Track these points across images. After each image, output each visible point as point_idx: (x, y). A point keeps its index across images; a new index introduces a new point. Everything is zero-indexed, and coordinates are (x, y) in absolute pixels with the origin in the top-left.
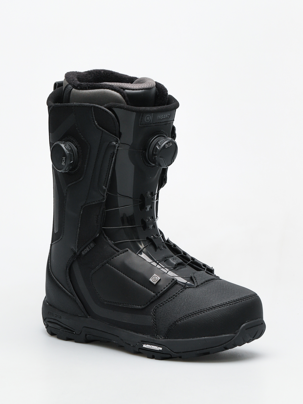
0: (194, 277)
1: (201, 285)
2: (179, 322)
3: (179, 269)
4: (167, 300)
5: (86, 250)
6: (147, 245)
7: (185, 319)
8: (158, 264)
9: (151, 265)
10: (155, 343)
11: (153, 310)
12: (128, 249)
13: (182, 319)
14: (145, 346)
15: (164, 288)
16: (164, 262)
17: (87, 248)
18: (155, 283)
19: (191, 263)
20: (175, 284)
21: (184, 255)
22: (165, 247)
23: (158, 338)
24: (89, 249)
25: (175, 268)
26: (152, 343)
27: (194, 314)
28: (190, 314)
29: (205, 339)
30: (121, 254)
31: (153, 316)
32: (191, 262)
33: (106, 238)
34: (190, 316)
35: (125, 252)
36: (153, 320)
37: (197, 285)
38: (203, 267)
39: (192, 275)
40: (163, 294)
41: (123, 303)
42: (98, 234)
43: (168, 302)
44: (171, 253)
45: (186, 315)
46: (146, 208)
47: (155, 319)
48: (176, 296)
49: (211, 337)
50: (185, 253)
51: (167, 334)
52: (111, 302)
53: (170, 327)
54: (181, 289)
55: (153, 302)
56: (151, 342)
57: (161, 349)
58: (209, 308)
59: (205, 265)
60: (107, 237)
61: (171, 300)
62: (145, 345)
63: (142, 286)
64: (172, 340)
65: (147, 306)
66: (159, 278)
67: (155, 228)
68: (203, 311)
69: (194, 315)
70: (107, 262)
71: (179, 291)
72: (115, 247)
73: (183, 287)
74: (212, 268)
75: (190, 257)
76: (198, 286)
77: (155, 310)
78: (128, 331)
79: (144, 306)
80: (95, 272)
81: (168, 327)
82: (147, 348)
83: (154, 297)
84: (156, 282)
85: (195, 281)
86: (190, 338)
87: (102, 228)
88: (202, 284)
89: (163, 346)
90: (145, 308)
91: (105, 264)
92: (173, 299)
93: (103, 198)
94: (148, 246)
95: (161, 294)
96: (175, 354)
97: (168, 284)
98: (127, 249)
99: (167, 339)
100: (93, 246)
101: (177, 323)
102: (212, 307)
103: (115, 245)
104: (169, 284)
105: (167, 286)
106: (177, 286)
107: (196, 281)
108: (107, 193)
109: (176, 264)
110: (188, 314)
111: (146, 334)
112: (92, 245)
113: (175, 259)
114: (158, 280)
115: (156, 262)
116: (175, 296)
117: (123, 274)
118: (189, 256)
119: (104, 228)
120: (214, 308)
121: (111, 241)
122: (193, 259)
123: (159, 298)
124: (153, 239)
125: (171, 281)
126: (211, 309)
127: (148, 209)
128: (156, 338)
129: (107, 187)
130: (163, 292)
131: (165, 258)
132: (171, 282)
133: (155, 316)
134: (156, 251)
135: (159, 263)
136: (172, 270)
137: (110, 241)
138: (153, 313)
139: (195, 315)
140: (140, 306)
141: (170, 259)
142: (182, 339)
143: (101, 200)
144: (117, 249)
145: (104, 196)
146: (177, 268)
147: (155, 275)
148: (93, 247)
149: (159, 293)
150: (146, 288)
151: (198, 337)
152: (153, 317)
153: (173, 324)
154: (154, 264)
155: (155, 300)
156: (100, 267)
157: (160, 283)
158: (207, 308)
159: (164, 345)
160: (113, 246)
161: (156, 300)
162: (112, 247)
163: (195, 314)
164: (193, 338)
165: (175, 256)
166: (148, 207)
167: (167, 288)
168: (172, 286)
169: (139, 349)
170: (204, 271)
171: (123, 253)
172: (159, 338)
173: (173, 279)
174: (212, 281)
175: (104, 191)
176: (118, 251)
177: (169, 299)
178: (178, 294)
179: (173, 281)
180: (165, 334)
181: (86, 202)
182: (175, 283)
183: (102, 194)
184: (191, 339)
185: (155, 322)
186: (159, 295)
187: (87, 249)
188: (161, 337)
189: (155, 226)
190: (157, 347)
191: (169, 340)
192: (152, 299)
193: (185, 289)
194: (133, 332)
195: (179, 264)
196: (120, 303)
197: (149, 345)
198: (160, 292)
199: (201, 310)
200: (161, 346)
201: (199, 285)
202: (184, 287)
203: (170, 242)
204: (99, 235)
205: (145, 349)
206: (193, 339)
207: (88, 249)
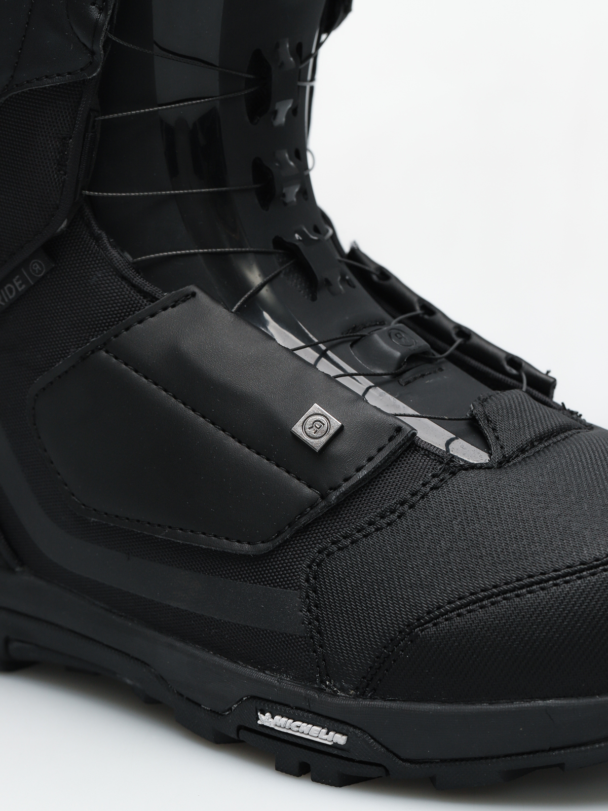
0: (488, 421)
1: (517, 456)
2: (431, 629)
3: (415, 379)
4: (371, 523)
5: (10, 290)
6: (278, 274)
7: (459, 615)
8: (323, 354)
9: (296, 363)
10: (314, 713)
11: (309, 567)
12: (196, 290)
13: (442, 615)
14: (265, 720)
15: (359, 470)
16: (352, 346)
17: (14, 280)
18: (317, 444)
19: (458, 353)
20: (405, 451)
21: (424, 314)
22: (349, 283)
23: (327, 689)
24: (24, 286)
25: (396, 376)
26: (301, 713)
27: (498, 595)
28: (482, 591)
29: (547, 709)
30: (165, 309)
31: (307, 592)
32: (458, 348)
33: (98, 239)
34: (482, 600)
35: (184, 301)
36: (309, 611)
37: (504, 456)
38: (508, 368)
39: (478, 411)
40: (351, 496)
41: (170, 527)
42: (65, 223)
43: (377, 530)
44: (376, 309)
45: (460, 599)
46: (275, 113)
47: (316, 606)
48: (411, 507)
49: (573, 701)
50: (428, 309)
51: (372, 679)
52: (117, 516)
53: (385, 648)
54: (434, 476)
55: (306, 528)
56: (297, 708)
57: (341, 739)
58: (568, 567)
59: (515, 362)
60: (104, 235)
61: (389, 524)
62: (268, 714)
63: (258, 454)
64: (394, 705)
65: (279, 546)
66: (336, 423)
67: (306, 199)
68: (542, 581)
69: (499, 598)
70: (105, 345)
71: (424, 485)
72: (138, 280)
73: (441, 463)
74: (548, 372)
75: (450, 327)
76: (508, 462)
77: (319, 565)
78: (191, 649)
79: (269, 546)
80: (51, 383)
81: (377, 645)
82: (276, 728)
83: (312, 507)
84: (324, 439)
85: (491, 439)
86: (481, 702)
87: (81, 194)
88: (523, 450)
89: (351, 729)
90: (270, 554)
91: (93, 352)
92: (399, 517)
93: (91, 63)
94: (282, 276)
95: (344, 493)
96: (408, 765)
97: (373, 452)
98: (193, 288)
99: (372, 698)
100: (40, 272)
101: (422, 631)
102: (582, 564)
103: (141, 268)
104: (380, 450)
105: (370, 459)
106: (416, 459)
107: (497, 438)
108: (107, 41)
109: (401, 359)
110: (472, 594)
111: (272, 670)
112: (38, 267)
113: (397, 333)
114: (332, 431)
115: (314, 346)
116: (406, 507)
117: (175, 398)
118: (445, 322)
119: (89, 196)
120: (591, 568)
121: (122, 251)
122: (464, 333)
123: (334, 510)
124: (301, 246)
125: (387, 438)
126: (575, 572)
127: (281, 119)
128: (321, 690)
129: (110, 12)
130: (354, 486)
131: (354, 329)
132: (390, 439)
133: (315, 592)
134: (314, 299)
135: (329, 353)
136: (387, 382)
137: (114, 253)
138: (307, 580)
139: (504, 599)
140: (249, 543)
141: (376, 336)
142: (443, 702)
143: (82, 70)
144: (148, 287)
145: (93, 53)
146: (408, 376)
147: (315, 407)
148: (43, 277)
149: (335, 489)
150: (278, 466)
151: (516, 700)
152: (308, 597)
153: (400, 632)
154: (309, 355)
155: (317, 521)
156: (74, 366)
157: (340, 447)
158: (559, 570)
159: (355, 727)
160: (130, 273)
161: (320, 518)
162: (124, 278)
163: (505, 592)
164: (491, 704)
165: (394, 323)
166: (284, 108)
167: (370, 466)
168: (393, 458)
169: (240, 728)
170: (521, 388)
171: (173, 306)
172: (334, 694)
173: (399, 429)
174: (563, 436)
175: (94, 29)
176: (153, 299)
177: (382, 517)
178: (423, 497)
179: (399, 439)
180: (364, 678)
181: (12, 77)
182: (408, 444)
183: (85, 45)
184: (485, 707)
185: (318, 621)
186: (334, 496)
187: (17, 284)
188: (342, 689)
189: (306, 192)
190: (325, 731)
191: (379, 703)
192: (302, 514)
193: (453, 474)
194: (215, 654)
195: (414, 359)
196: (159, 525)
197: (285, 719)
198: (340, 486)
199: (530, 576)
200: (341, 726)
201: (510, 457)
202: (448, 464)
203: (366, 260)
204: (68, 227)
205: (267, 732)
206: (492, 707)
207: (21, 286)
